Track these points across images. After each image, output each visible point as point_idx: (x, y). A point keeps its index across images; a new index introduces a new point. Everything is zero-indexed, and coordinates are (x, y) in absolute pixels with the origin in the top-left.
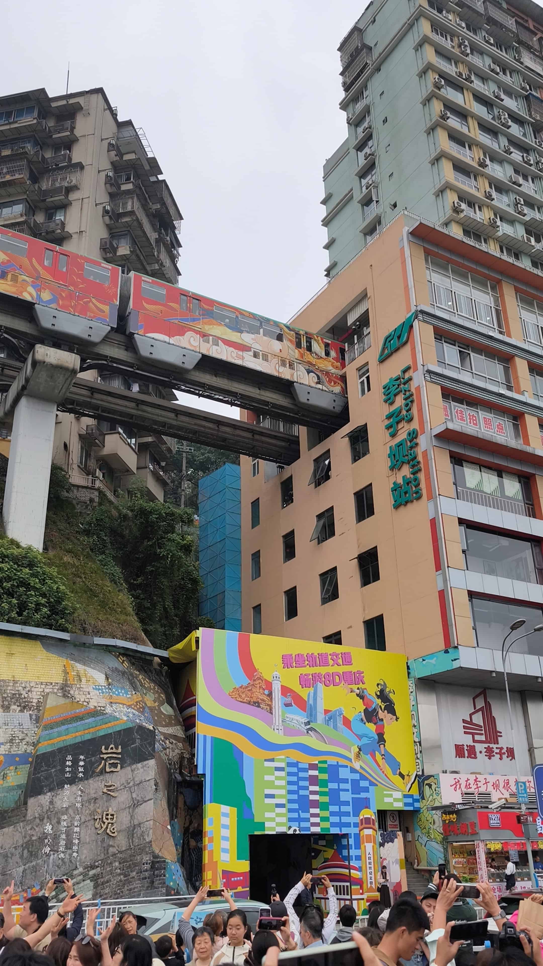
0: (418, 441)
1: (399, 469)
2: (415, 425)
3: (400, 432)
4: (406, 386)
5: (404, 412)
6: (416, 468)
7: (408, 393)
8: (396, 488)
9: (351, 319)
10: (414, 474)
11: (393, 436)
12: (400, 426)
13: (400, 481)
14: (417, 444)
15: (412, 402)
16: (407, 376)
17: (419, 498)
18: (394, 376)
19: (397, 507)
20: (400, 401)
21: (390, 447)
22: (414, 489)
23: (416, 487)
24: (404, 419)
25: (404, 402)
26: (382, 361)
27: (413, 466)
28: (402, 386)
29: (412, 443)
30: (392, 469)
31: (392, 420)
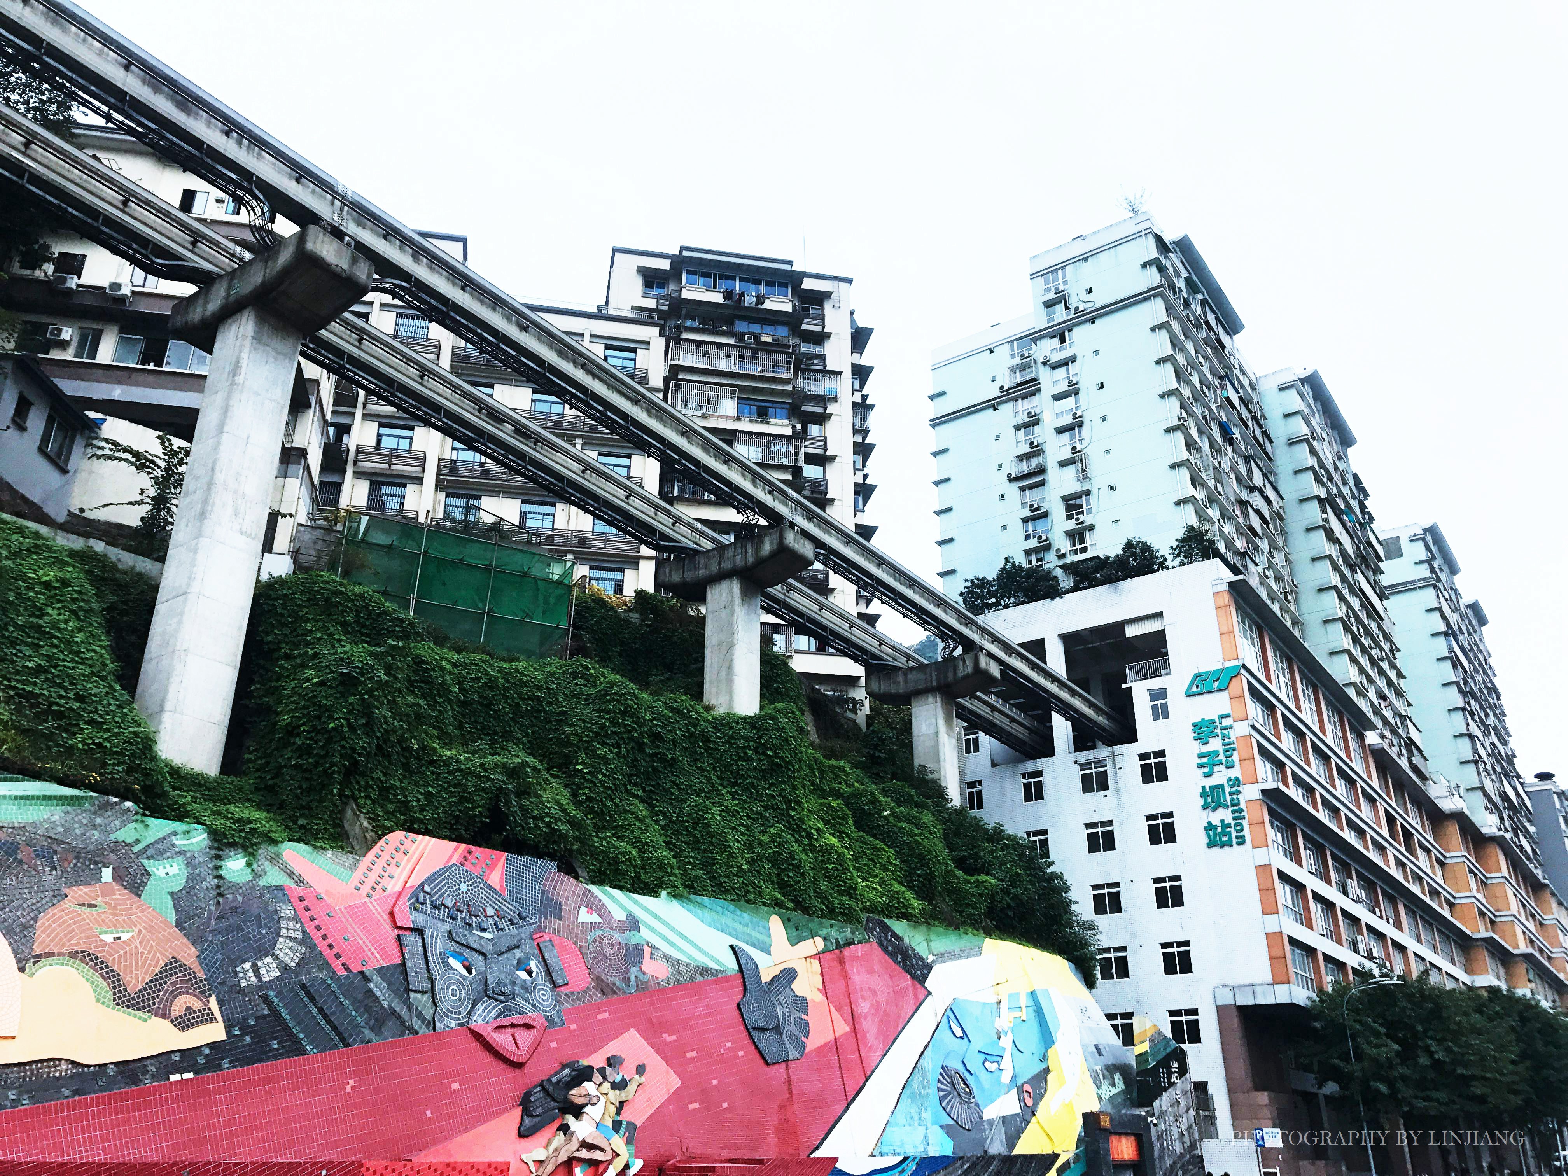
0: (1240, 789)
1: (1214, 810)
2: (1235, 773)
3: (1215, 775)
4: (1226, 732)
5: (1222, 757)
6: (1237, 815)
7: (1227, 740)
8: (1210, 827)
9: (1131, 631)
10: (1234, 819)
11: (1207, 775)
12: (1216, 769)
13: (1216, 822)
14: (1239, 793)
15: (1234, 750)
16: (1226, 722)
17: (1239, 844)
18: (1208, 718)
19: (1210, 846)
20: (1215, 744)
21: (1204, 787)
22: (1234, 834)
23: (1237, 831)
24: (1220, 764)
25: (1220, 748)
26: (1189, 695)
27: (1233, 812)
28: (1218, 731)
29: (1234, 789)
30: (1205, 807)
31: (1205, 760)
